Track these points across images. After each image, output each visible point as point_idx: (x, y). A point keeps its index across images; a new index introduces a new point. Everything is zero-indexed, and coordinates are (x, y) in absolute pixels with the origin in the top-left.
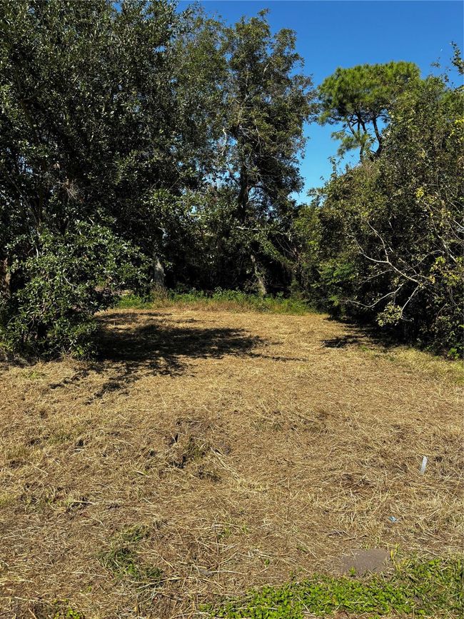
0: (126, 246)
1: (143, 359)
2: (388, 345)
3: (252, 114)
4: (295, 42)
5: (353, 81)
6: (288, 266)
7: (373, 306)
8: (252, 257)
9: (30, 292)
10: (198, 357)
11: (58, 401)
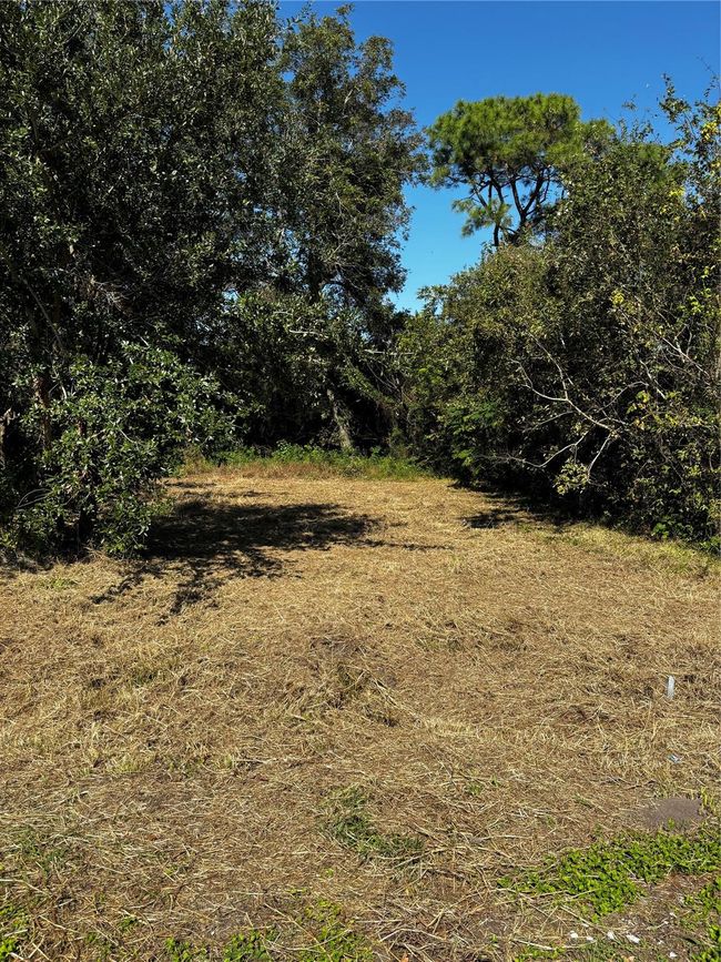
0: (207, 381)
1: (212, 554)
2: (559, 522)
3: (329, 170)
4: (392, 58)
5: (485, 123)
6: (384, 406)
7: (544, 465)
8: (329, 393)
9: (60, 454)
10: (293, 548)
11: (113, 622)
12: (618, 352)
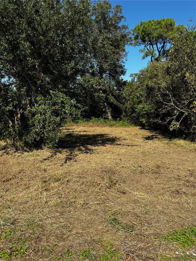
0: (73, 101)
1: (75, 147)
3: (105, 43)
4: (122, 11)
5: (149, 27)
6: (121, 107)
7: (166, 122)
8: (105, 104)
9: (35, 121)
10: (96, 146)
11: (49, 165)
12: (187, 90)
